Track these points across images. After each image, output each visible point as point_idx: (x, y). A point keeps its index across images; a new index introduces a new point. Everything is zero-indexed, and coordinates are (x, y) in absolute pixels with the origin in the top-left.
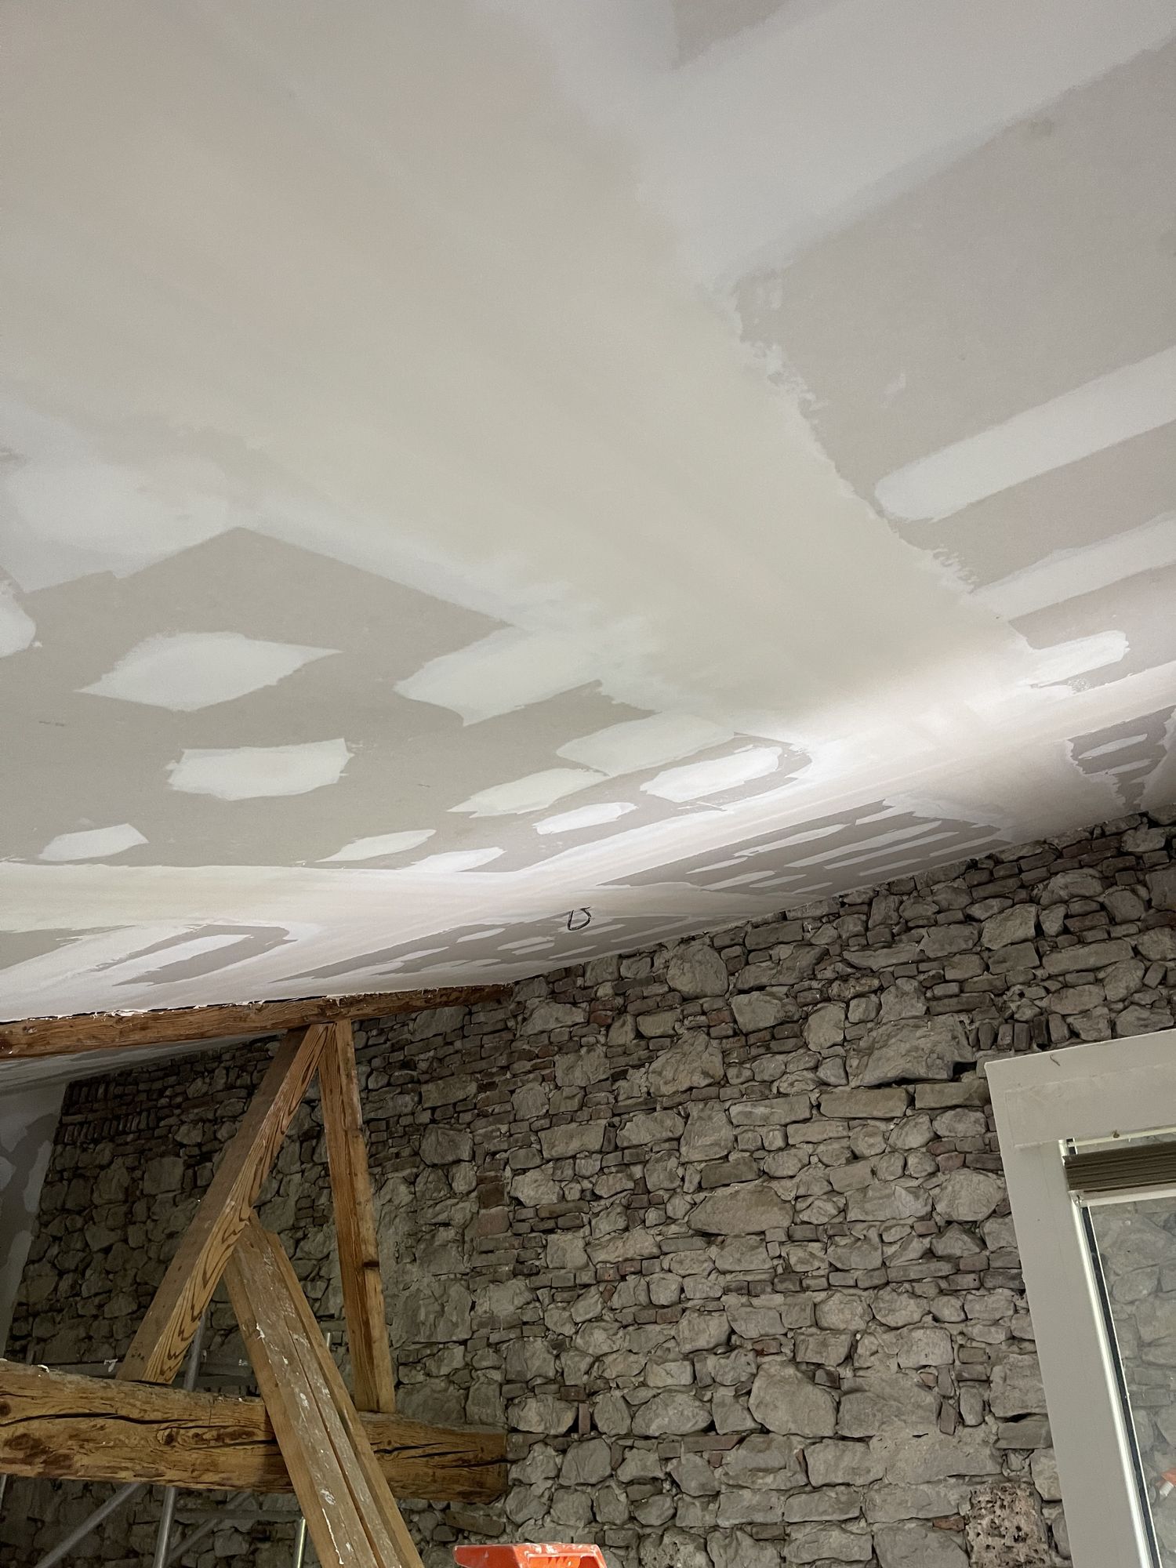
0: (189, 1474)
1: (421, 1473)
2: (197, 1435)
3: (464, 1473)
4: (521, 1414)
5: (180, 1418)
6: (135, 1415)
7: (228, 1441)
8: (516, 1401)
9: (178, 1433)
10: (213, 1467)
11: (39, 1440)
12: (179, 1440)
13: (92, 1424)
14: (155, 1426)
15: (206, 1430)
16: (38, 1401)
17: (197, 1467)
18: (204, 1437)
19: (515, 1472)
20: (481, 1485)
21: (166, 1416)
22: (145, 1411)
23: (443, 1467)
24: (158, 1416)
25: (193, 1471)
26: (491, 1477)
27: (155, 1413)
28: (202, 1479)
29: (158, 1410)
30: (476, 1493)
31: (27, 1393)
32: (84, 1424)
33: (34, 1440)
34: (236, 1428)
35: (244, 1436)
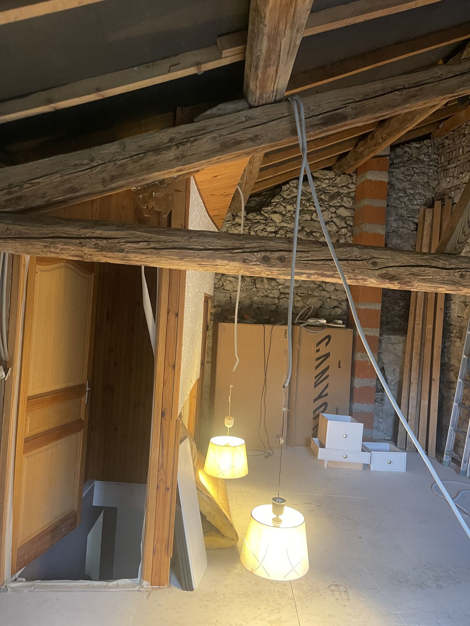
6: (441, 266)
9: (466, 274)
11: (394, 275)
13: (419, 269)
14: (452, 271)
16: (390, 260)
22: (446, 264)
24: (453, 266)
32: (415, 269)
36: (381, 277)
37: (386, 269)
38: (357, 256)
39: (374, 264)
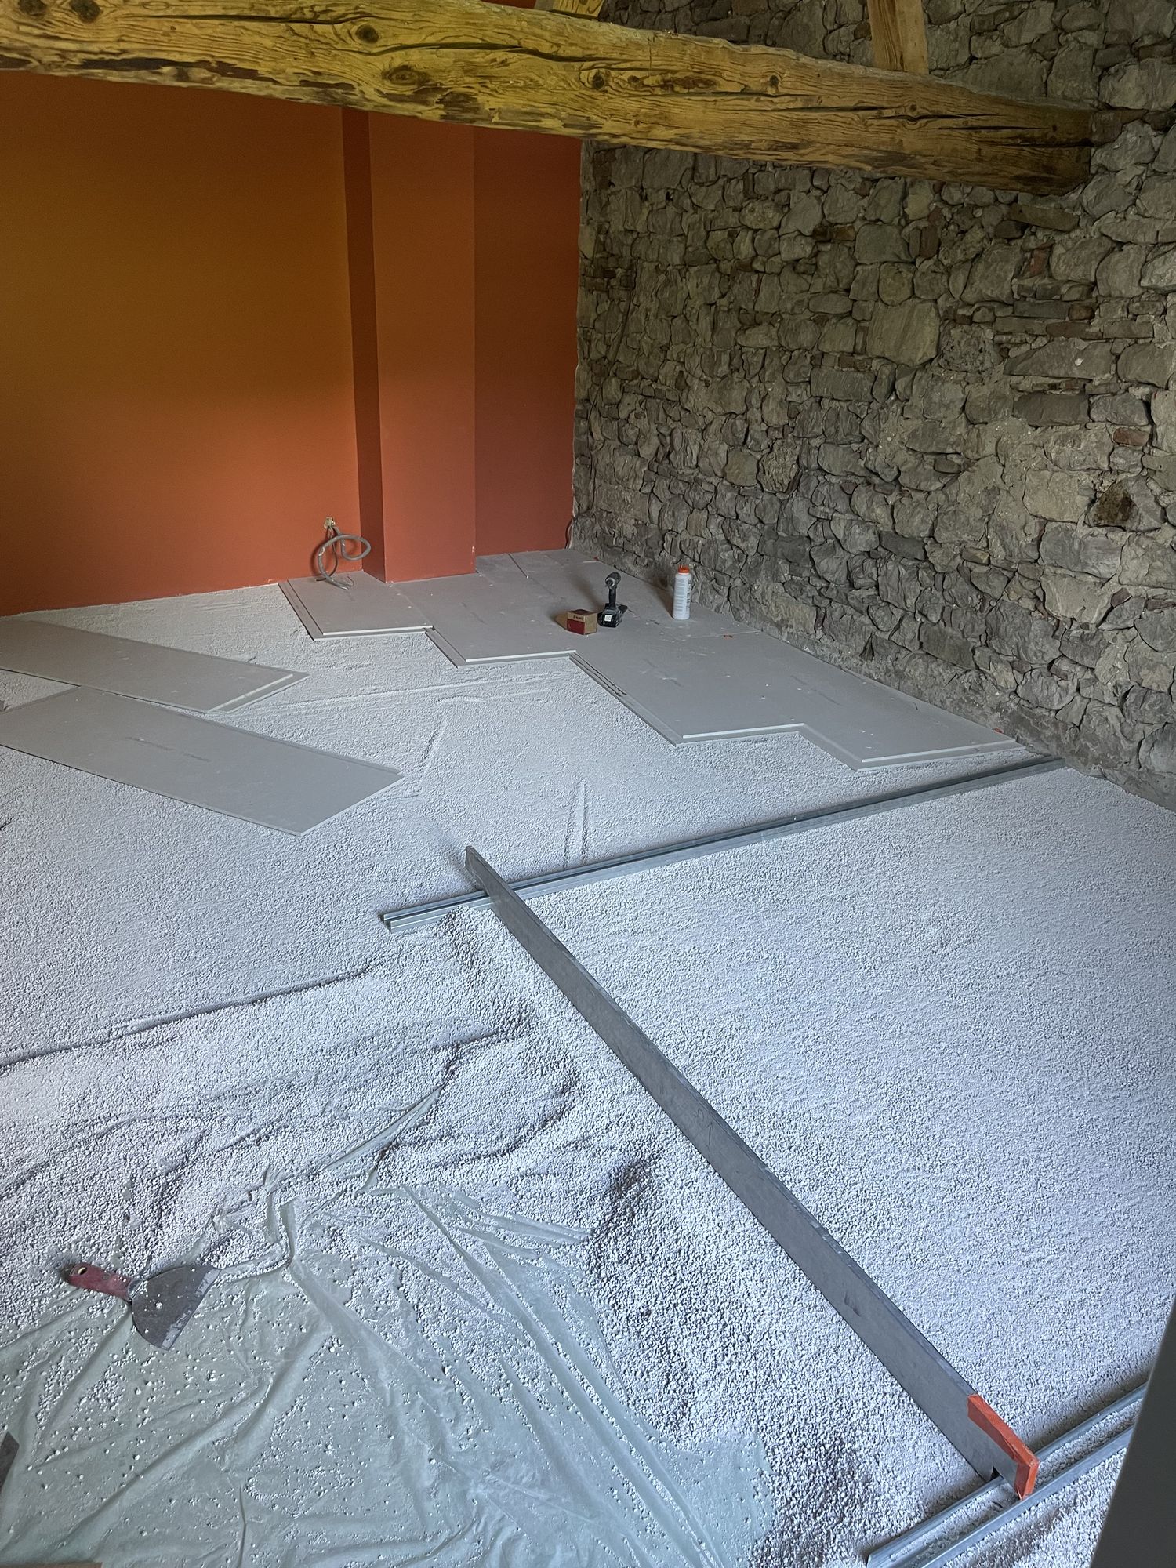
0: (632, 127)
1: (959, 148)
2: (635, 79)
3: (1024, 153)
4: (1116, 85)
5: (608, 56)
6: (546, 48)
7: (677, 89)
8: (1112, 70)
9: (608, 75)
10: (664, 120)
11: (426, 74)
12: (611, 83)
13: (488, 57)
14: (576, 65)
15: (646, 73)
16: (411, 26)
17: (640, 118)
18: (646, 82)
19: (1099, 157)
20: (1050, 169)
21: (589, 52)
22: (558, 45)
23: (994, 144)
24: (577, 52)
25: (637, 123)
26: (1065, 162)
27: (573, 48)
28: (651, 135)
29: (576, 45)
30: (1043, 179)
31: (395, 15)
32: (480, 57)
33: (419, 74)
34: (688, 74)
35: (701, 85)
36: (390, 78)
37: (403, 52)
38: (317, 9)
39: (368, 35)
